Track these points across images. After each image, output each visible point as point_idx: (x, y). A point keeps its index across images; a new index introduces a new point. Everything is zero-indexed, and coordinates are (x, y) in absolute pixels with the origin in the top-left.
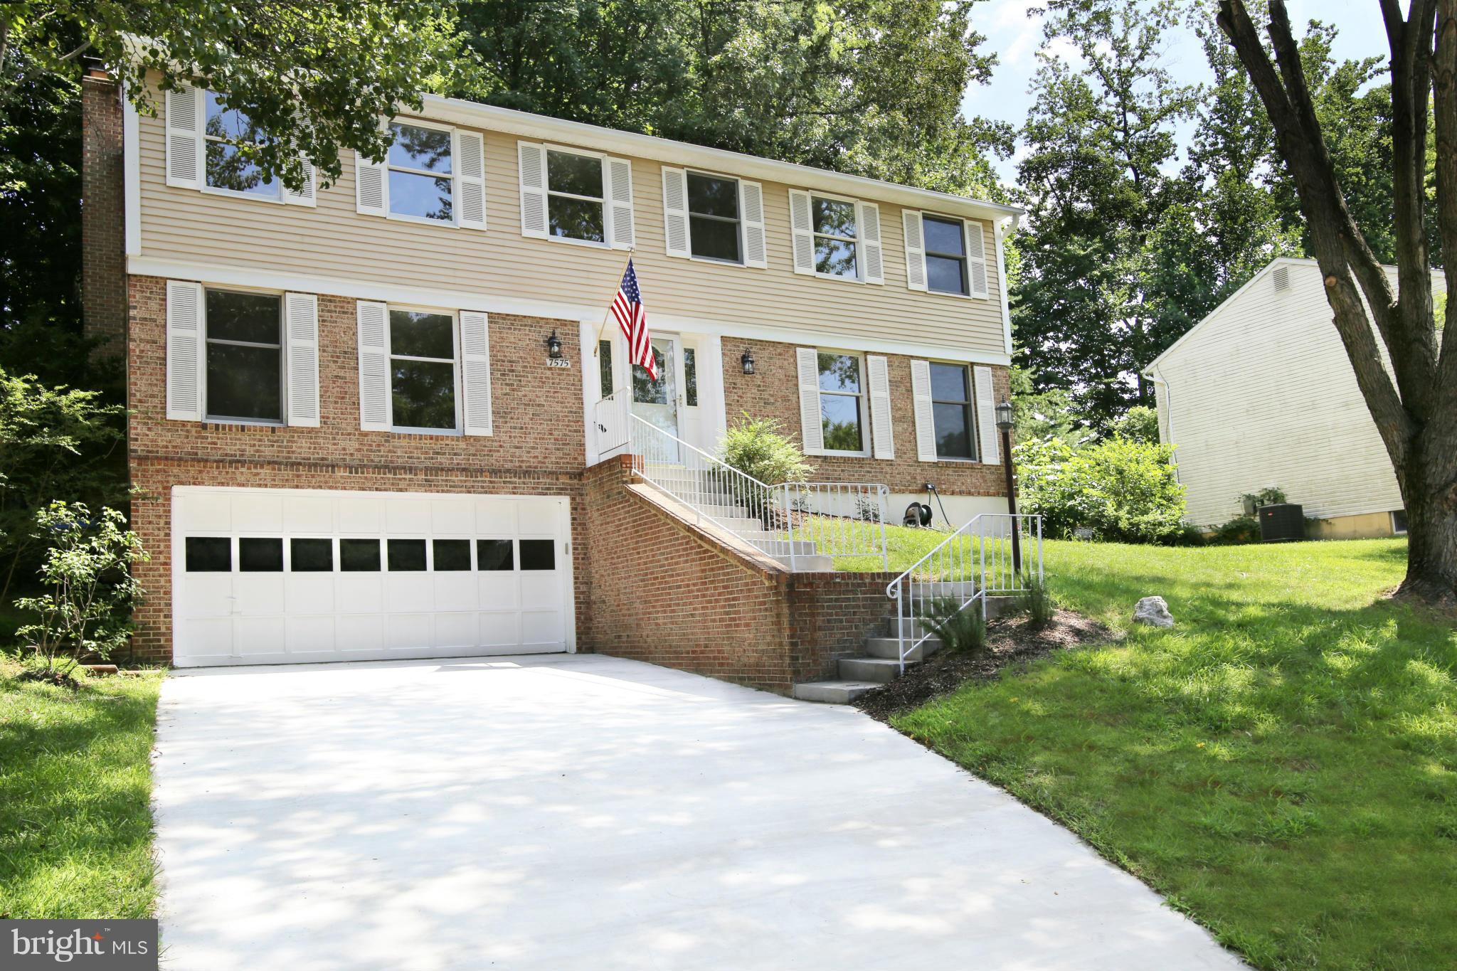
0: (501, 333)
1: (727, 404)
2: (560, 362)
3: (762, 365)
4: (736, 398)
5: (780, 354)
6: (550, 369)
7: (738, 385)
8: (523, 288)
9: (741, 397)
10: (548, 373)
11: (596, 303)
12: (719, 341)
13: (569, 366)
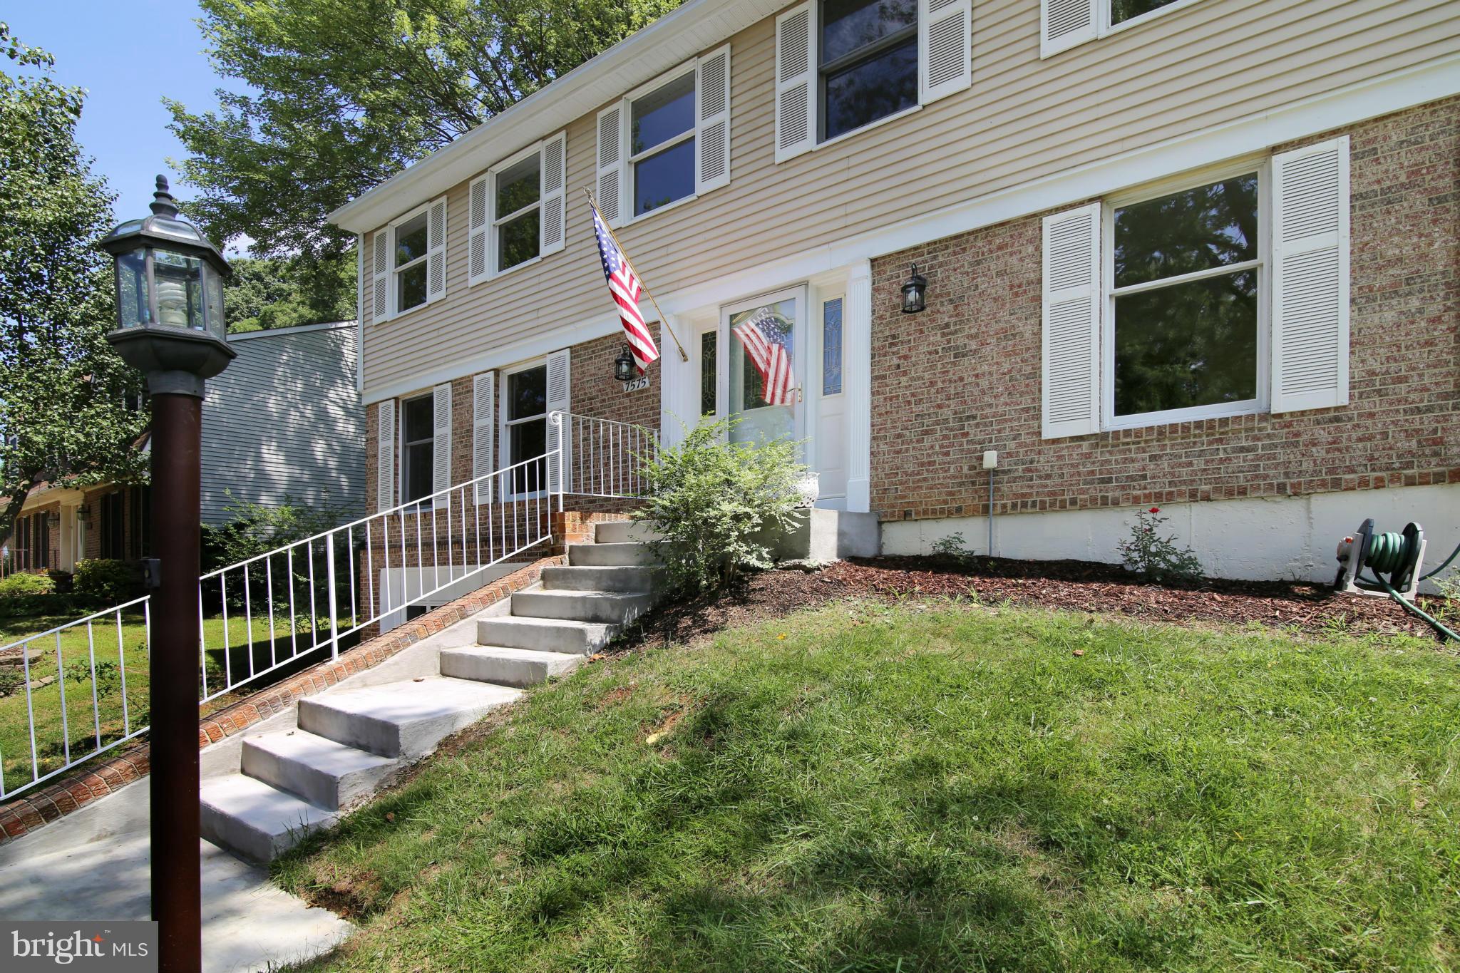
0: (582, 367)
1: (874, 378)
2: (636, 383)
3: (956, 283)
4: (895, 361)
5: (1000, 248)
6: (628, 395)
7: (903, 337)
8: (596, 303)
9: (905, 357)
10: (626, 400)
11: (675, 286)
12: (866, 269)
13: (647, 385)
